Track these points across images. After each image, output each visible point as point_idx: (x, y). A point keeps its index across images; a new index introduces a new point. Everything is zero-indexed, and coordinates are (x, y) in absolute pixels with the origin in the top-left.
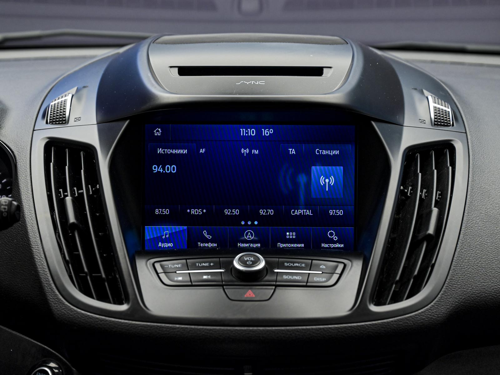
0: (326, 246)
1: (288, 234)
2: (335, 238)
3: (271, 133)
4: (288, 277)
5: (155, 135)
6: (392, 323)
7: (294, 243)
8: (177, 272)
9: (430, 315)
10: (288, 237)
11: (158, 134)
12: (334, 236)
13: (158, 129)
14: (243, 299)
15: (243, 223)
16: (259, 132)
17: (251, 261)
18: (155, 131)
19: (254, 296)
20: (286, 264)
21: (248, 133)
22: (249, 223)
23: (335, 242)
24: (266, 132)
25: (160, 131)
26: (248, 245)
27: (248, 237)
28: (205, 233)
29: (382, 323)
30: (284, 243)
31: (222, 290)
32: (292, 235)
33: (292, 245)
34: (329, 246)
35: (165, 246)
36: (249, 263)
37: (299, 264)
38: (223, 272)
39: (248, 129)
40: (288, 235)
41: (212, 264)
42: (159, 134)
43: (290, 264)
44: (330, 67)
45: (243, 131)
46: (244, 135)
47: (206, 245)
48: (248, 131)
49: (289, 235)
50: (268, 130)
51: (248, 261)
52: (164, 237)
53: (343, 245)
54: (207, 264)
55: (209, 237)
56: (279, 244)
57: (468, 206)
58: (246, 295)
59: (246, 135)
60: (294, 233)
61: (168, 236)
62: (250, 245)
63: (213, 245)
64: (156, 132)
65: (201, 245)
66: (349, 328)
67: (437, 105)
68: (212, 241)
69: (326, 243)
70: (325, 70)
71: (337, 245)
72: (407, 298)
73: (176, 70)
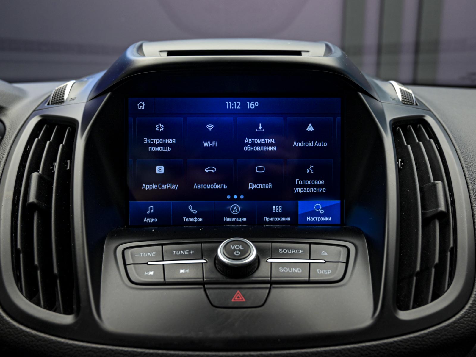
0: (312, 219)
1: (274, 207)
2: (322, 212)
3: (256, 106)
4: (286, 270)
5: (139, 108)
6: (428, 337)
7: (280, 217)
8: (149, 263)
9: (471, 321)
10: (274, 211)
11: (141, 107)
12: (320, 209)
13: (141, 102)
14: (230, 305)
15: (229, 197)
16: (244, 105)
17: (239, 250)
18: (138, 105)
19: (244, 300)
20: (281, 251)
21: (234, 106)
22: (235, 197)
23: (322, 216)
24: (252, 105)
25: (144, 105)
26: (233, 219)
27: (234, 211)
28: (190, 208)
29: (415, 337)
30: (270, 217)
31: (202, 291)
32: (279, 209)
33: (279, 219)
34: (315, 219)
35: (150, 221)
36: (236, 253)
37: (296, 250)
38: (205, 263)
39: (234, 102)
40: (274, 209)
41: (192, 252)
42: (143, 108)
43: (285, 251)
44: (308, 51)
45: (229, 104)
46: (230, 108)
47: (192, 220)
48: (234, 104)
49: (276, 209)
50: (253, 102)
51: (235, 250)
52: (148, 212)
53: (330, 218)
54: (186, 252)
55: (195, 212)
56: (265, 218)
57: (469, 179)
58: (233, 299)
59: (232, 108)
60: (280, 207)
61: (152, 211)
62: (236, 219)
63: (199, 220)
64: (140, 105)
65: (186, 220)
66: (375, 349)
67: (403, 88)
68: (197, 216)
69: (312, 216)
70: (303, 53)
71: (325, 219)
72: (433, 299)
73: (166, 53)
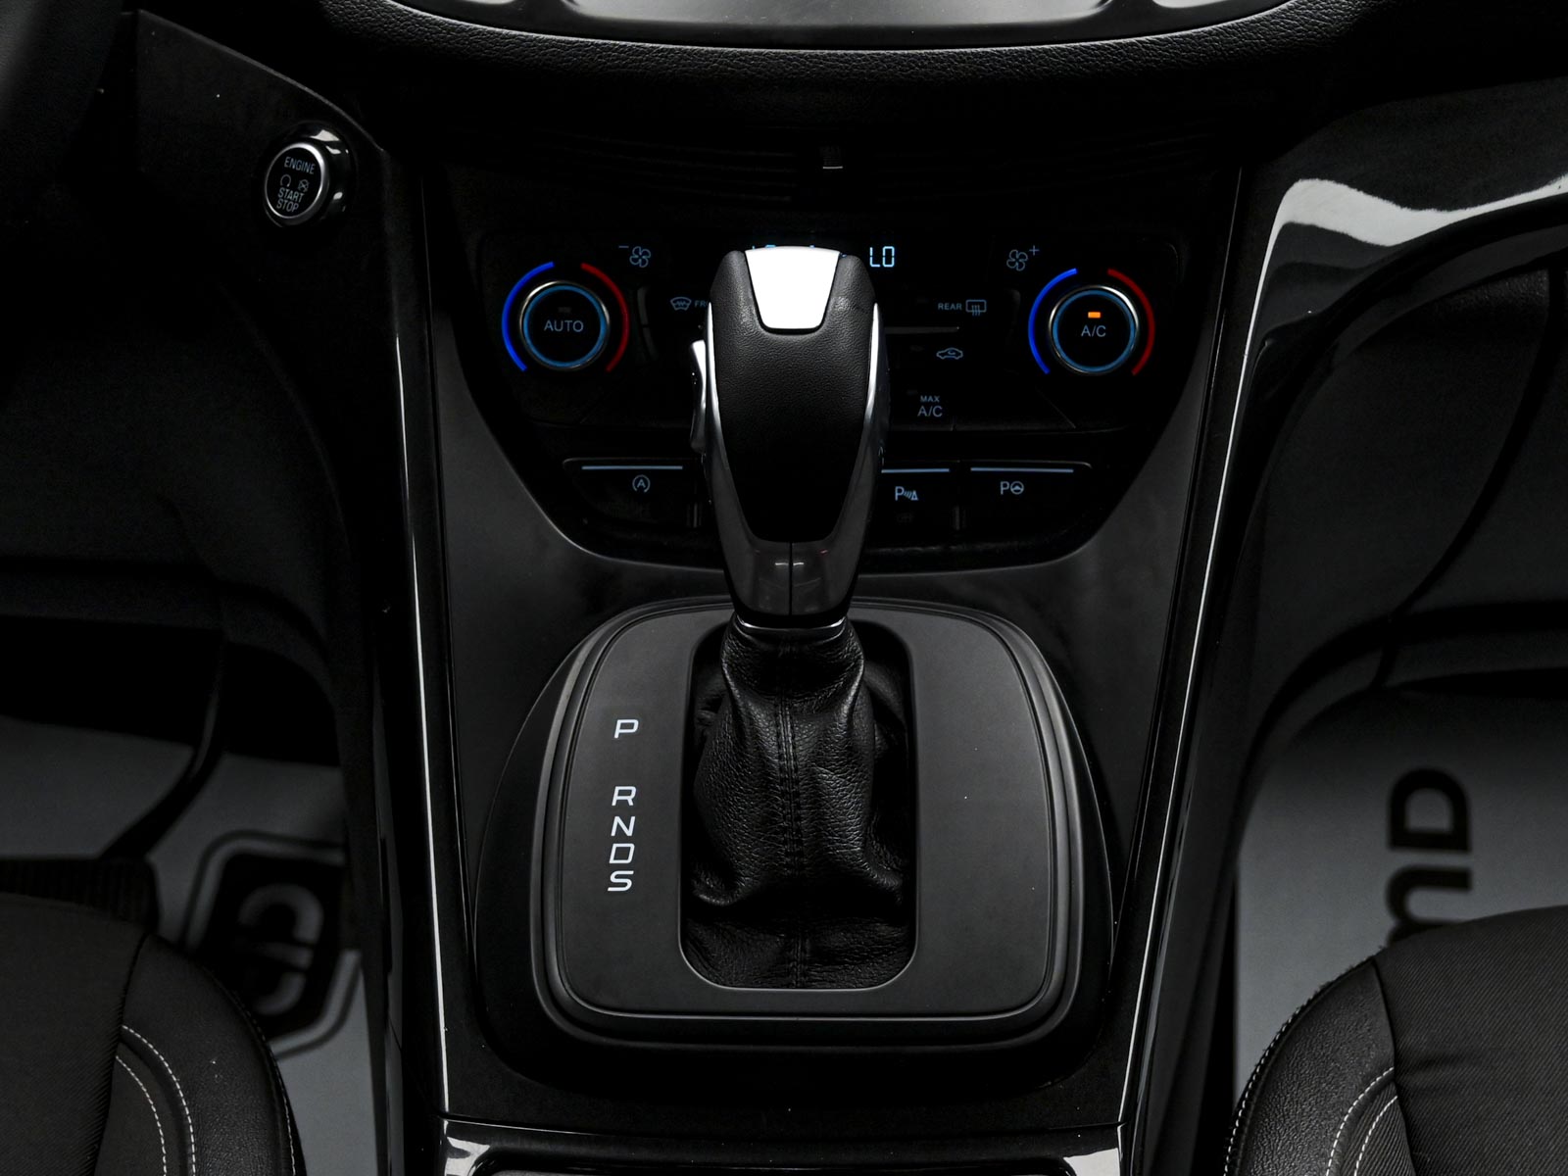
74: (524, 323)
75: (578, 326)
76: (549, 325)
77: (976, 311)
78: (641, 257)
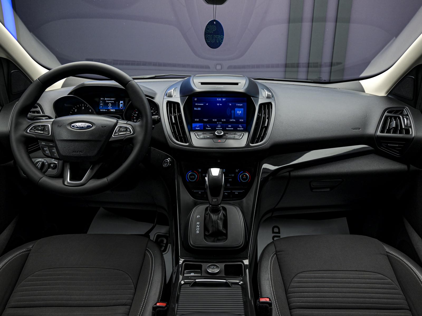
2: (241, 127)
4: (229, 137)
5: (195, 100)
8: (201, 135)
13: (196, 98)
15: (217, 123)
16: (222, 100)
19: (221, 141)
20: (229, 133)
21: (219, 100)
22: (219, 123)
23: (241, 128)
24: (224, 100)
26: (219, 129)
27: (219, 126)
28: (208, 125)
29: (253, 148)
31: (212, 140)
33: (230, 129)
35: (198, 129)
36: (219, 133)
37: (232, 133)
38: (213, 135)
40: (229, 126)
47: (208, 128)
54: (208, 133)
56: (227, 128)
57: (275, 119)
58: (219, 141)
60: (231, 126)
61: (198, 126)
66: (245, 150)
67: (267, 93)
68: (209, 127)
69: (239, 128)
70: (239, 84)
71: (242, 129)
72: (260, 142)
73: (200, 83)
74: (188, 177)
75: (194, 177)
76: (191, 177)
77: (233, 176)
78: (200, 170)
